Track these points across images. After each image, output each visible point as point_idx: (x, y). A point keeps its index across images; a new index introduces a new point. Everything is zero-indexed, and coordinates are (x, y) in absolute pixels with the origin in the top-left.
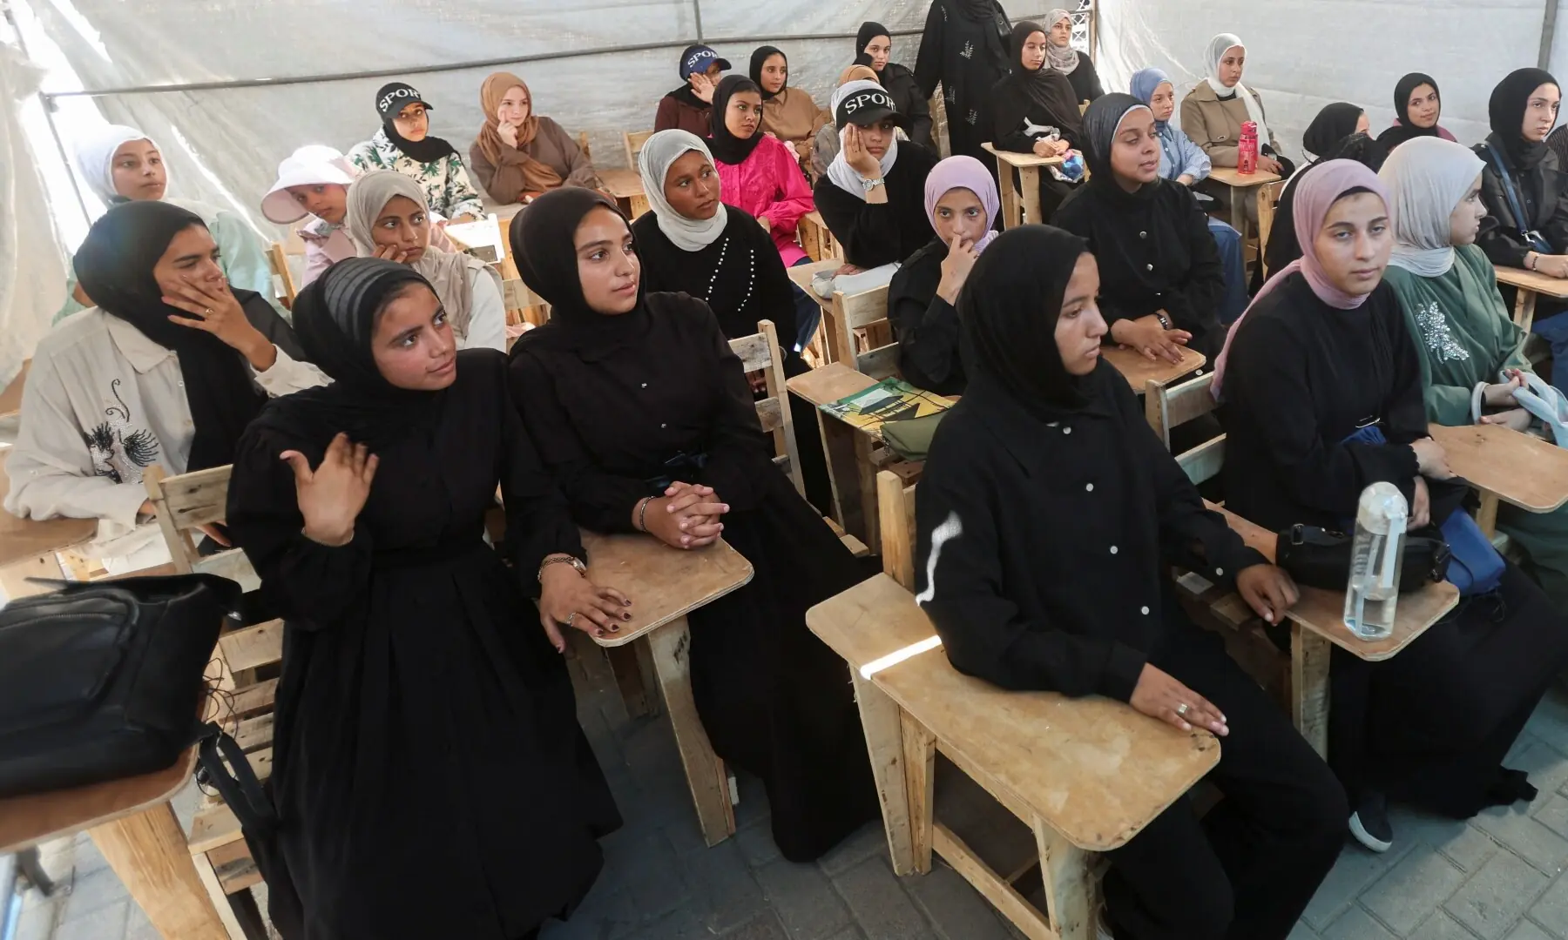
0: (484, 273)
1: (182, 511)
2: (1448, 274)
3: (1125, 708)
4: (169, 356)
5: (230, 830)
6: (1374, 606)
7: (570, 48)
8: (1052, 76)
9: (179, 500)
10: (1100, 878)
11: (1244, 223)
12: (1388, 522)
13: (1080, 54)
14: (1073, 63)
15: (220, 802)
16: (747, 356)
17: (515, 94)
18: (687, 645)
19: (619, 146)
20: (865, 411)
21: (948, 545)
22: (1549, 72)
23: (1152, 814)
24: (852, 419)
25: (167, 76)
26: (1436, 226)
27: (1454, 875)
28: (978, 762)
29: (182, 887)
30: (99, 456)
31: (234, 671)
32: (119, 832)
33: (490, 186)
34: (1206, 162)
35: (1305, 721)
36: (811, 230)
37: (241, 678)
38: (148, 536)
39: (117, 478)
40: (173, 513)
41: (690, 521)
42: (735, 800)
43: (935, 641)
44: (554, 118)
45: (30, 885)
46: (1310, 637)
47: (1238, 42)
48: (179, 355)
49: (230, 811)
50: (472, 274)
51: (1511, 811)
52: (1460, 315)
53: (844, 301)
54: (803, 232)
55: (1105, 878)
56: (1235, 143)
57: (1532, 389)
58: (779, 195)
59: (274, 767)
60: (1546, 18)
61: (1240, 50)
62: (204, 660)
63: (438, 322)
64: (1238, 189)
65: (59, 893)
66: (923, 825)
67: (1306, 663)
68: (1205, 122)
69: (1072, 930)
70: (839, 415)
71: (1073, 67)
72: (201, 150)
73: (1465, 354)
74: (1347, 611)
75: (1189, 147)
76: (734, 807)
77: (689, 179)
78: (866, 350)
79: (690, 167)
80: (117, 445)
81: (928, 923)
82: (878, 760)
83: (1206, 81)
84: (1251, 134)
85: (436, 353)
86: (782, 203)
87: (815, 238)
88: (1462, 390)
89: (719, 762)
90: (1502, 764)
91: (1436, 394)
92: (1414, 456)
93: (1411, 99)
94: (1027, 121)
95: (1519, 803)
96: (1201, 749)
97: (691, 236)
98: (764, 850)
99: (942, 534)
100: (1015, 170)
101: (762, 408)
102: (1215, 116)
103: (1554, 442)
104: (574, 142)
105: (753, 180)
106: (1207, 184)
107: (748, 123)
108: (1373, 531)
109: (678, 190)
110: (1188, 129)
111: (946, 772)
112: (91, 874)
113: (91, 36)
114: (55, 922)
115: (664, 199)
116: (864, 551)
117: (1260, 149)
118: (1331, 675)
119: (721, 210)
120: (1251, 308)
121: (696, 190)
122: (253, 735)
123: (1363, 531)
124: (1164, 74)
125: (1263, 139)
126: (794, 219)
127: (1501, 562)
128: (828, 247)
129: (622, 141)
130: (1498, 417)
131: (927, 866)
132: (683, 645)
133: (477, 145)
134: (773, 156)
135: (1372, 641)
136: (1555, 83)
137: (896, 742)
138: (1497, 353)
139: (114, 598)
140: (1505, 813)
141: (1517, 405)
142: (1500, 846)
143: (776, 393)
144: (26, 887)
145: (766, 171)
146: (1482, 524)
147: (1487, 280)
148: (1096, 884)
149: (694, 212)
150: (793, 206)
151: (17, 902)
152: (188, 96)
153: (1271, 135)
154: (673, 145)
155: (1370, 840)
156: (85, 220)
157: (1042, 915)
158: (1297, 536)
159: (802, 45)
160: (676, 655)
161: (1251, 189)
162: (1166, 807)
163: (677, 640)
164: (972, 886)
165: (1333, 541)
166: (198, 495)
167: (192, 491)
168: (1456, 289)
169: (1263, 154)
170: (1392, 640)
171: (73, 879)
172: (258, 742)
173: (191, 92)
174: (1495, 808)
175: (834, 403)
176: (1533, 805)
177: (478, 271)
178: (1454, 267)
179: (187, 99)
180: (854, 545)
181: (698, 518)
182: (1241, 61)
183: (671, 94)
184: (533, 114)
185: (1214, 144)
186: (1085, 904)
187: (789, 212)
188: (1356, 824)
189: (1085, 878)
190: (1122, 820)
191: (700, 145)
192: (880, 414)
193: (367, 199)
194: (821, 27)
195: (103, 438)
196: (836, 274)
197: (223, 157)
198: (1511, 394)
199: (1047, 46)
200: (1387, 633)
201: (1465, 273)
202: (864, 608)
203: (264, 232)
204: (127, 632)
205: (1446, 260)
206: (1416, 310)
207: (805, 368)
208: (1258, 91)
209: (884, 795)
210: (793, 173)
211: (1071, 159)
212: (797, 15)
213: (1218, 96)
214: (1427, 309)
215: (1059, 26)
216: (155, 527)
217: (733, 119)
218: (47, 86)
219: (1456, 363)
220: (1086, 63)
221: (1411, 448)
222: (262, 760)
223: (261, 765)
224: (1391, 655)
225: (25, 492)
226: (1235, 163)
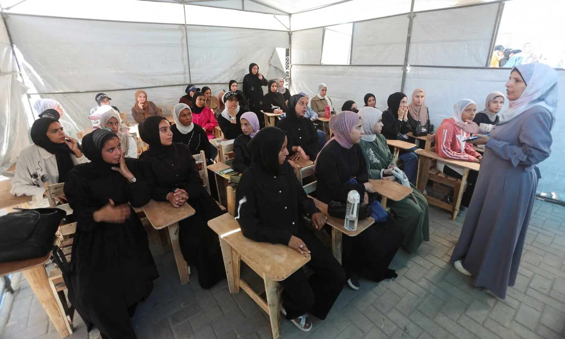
0: (132, 137)
1: (53, 193)
2: (374, 141)
3: (287, 247)
4: (52, 156)
5: (59, 275)
6: (352, 222)
7: (158, 85)
8: (279, 94)
9: (52, 191)
10: (281, 292)
11: (326, 131)
12: (354, 200)
13: (286, 89)
14: (284, 91)
15: (58, 268)
16: (197, 159)
17: (143, 95)
18: (178, 231)
19: (169, 109)
20: (227, 174)
21: (243, 204)
22: (404, 93)
23: (292, 272)
24: (223, 176)
25: (58, 90)
26: (371, 129)
27: (375, 296)
28: (249, 259)
29: (46, 289)
30: (34, 180)
31: (63, 235)
32: (31, 273)
33: (136, 118)
34: (317, 116)
35: (336, 254)
36: (216, 131)
37: (65, 237)
38: (45, 201)
39: (38, 186)
40: (51, 194)
41: (179, 198)
42: (190, 273)
43: (239, 229)
44: (154, 102)
45: (8, 291)
46: (337, 231)
47: (325, 85)
48: (56, 156)
49: (60, 270)
50: (129, 137)
51: (391, 280)
52: (378, 152)
53: (222, 147)
54: (215, 132)
55: (282, 293)
56: (324, 111)
57: (396, 171)
58: (209, 122)
59: (71, 260)
60: (402, 80)
61: (326, 88)
62: (56, 230)
63: (119, 147)
64: (325, 122)
65: (15, 293)
66: (237, 280)
67: (335, 239)
68: (317, 106)
69: (273, 306)
70: (220, 175)
71: (284, 92)
72: (65, 108)
73: (379, 161)
74: (345, 224)
75: (313, 112)
76: (189, 275)
77: (185, 115)
78: (228, 159)
79: (185, 112)
80: (39, 178)
81: (237, 305)
82: (226, 262)
83: (317, 95)
84: (328, 109)
85: (117, 154)
86: (209, 124)
87: (217, 133)
88: (378, 171)
89: (185, 263)
90: (388, 268)
91: (371, 171)
92: (364, 187)
93: (369, 100)
94: (272, 105)
95: (393, 278)
96: (306, 257)
97: (185, 130)
98: (196, 285)
99: (241, 202)
100: (269, 117)
101: (201, 172)
102: (319, 104)
103: (402, 184)
104: (158, 108)
105: (202, 118)
106: (317, 121)
107: (201, 103)
108: (351, 202)
109: (182, 117)
110: (312, 107)
111: (243, 265)
112: (24, 289)
113: (40, 80)
114: (14, 301)
115: (178, 119)
116: (225, 209)
117: (330, 112)
118: (342, 242)
119: (192, 124)
120: (323, 149)
121: (186, 118)
122: (67, 251)
123: (349, 203)
124: (306, 93)
125: (331, 110)
126: (212, 128)
127: (386, 214)
128: (220, 135)
129: (170, 108)
130: (387, 177)
131: (238, 291)
132: (177, 231)
133: (133, 108)
134: (207, 112)
135: (351, 231)
136: (406, 97)
137: (231, 258)
138: (387, 162)
139: (34, 213)
140: (389, 280)
141: (392, 175)
142: (388, 289)
143: (204, 169)
144: (7, 291)
145: (205, 116)
146: (383, 204)
147: (384, 143)
148: (280, 294)
149: (185, 124)
150: (212, 124)
151: (4, 295)
152: (63, 95)
153: (334, 109)
154: (182, 107)
155: (353, 287)
156: (33, 119)
157: (265, 302)
158: (332, 204)
159: (216, 86)
160: (175, 234)
161: (328, 122)
162: (296, 270)
163: (176, 229)
164: (250, 296)
165: (341, 205)
166: (57, 190)
167: (56, 188)
168: (377, 145)
169: (331, 114)
170: (356, 231)
171: (19, 290)
172: (68, 253)
173: (64, 94)
174: (387, 279)
175: (219, 172)
176: (397, 278)
177: (130, 137)
178: (376, 139)
179: (62, 96)
180: (223, 208)
181: (181, 198)
182: (326, 90)
183: (183, 97)
184: (147, 100)
185: (319, 111)
186: (277, 299)
187: (211, 126)
188: (349, 282)
189: (277, 292)
190: (284, 274)
191: (189, 107)
192: (230, 174)
193: (105, 117)
194: (220, 81)
195: (35, 176)
196: (221, 141)
197: (71, 110)
198: (391, 172)
199: (277, 86)
200: (355, 229)
201: (379, 141)
202: (222, 221)
203: (79, 129)
204: (37, 221)
205: (374, 137)
206: (366, 150)
207: (213, 163)
208: (330, 98)
209: (227, 271)
210: (212, 117)
211: (283, 115)
212: (215, 78)
213: (320, 99)
214: (369, 150)
215: (281, 82)
216: (47, 199)
217: (197, 102)
218: (29, 92)
219: (376, 163)
220: (287, 91)
221: (364, 185)
222: (69, 257)
223: (68, 258)
224: (356, 235)
225: (16, 188)
226: (324, 116)
